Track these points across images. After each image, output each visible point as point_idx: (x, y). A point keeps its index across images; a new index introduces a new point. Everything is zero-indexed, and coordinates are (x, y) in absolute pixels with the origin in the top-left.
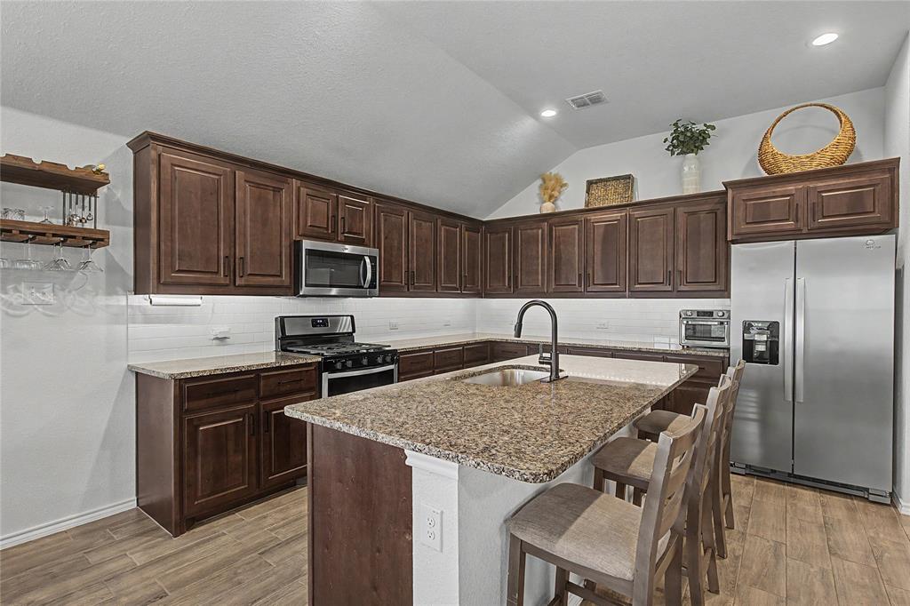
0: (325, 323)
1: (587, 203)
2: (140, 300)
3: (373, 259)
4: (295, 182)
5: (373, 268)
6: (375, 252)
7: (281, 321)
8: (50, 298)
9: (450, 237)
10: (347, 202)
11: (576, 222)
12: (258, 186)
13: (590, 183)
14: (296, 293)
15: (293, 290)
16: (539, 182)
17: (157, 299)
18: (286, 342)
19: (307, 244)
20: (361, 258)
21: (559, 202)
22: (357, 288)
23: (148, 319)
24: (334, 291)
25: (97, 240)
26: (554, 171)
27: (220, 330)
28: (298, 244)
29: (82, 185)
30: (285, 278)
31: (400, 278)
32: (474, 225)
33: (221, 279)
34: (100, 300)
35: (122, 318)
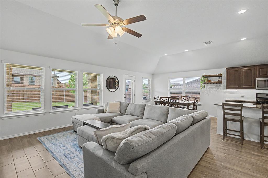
2: (227, 90)
4: (256, 67)
7: (257, 94)
8: (217, 90)
15: (255, 88)
18: (258, 99)
19: (257, 79)
23: (229, 93)
25: (220, 83)
28: (255, 79)
29: (220, 76)
30: (253, 86)
34: (223, 90)
35: (226, 92)
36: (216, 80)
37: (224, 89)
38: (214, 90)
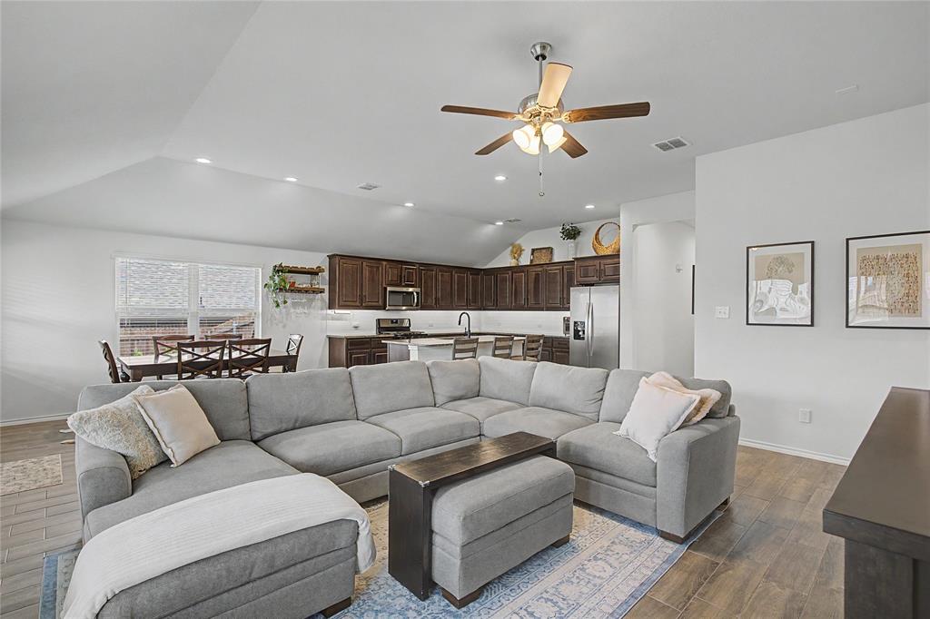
0: (396, 322)
1: (531, 261)
2: (330, 312)
3: (418, 293)
4: (384, 263)
5: (418, 297)
6: (418, 290)
7: (379, 321)
8: (306, 311)
9: (460, 280)
10: (406, 269)
11: (523, 272)
12: (371, 267)
13: (533, 250)
14: (384, 309)
15: (384, 308)
16: (511, 248)
17: (337, 311)
18: (380, 329)
19: (389, 289)
20: (412, 293)
21: (521, 259)
22: (411, 307)
23: (333, 319)
24: (404, 308)
25: (322, 291)
26: (518, 242)
27: (355, 324)
28: (386, 289)
29: (313, 273)
30: (381, 303)
31: (432, 301)
32: (476, 272)
33: (358, 304)
34: (320, 312)
35: (325, 318)
36: (303, 282)
37: (322, 309)
38: (298, 311)
